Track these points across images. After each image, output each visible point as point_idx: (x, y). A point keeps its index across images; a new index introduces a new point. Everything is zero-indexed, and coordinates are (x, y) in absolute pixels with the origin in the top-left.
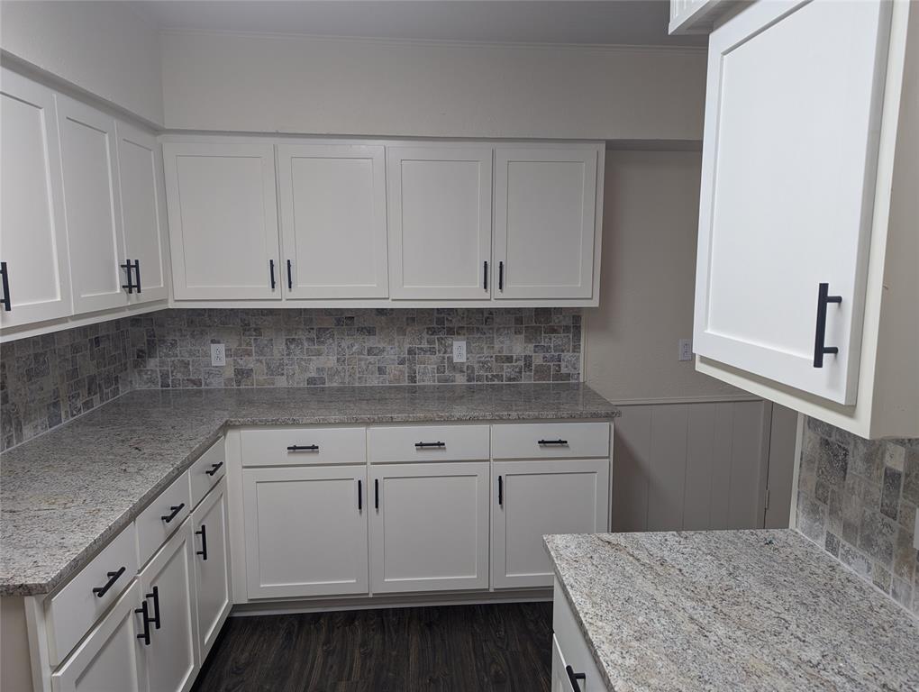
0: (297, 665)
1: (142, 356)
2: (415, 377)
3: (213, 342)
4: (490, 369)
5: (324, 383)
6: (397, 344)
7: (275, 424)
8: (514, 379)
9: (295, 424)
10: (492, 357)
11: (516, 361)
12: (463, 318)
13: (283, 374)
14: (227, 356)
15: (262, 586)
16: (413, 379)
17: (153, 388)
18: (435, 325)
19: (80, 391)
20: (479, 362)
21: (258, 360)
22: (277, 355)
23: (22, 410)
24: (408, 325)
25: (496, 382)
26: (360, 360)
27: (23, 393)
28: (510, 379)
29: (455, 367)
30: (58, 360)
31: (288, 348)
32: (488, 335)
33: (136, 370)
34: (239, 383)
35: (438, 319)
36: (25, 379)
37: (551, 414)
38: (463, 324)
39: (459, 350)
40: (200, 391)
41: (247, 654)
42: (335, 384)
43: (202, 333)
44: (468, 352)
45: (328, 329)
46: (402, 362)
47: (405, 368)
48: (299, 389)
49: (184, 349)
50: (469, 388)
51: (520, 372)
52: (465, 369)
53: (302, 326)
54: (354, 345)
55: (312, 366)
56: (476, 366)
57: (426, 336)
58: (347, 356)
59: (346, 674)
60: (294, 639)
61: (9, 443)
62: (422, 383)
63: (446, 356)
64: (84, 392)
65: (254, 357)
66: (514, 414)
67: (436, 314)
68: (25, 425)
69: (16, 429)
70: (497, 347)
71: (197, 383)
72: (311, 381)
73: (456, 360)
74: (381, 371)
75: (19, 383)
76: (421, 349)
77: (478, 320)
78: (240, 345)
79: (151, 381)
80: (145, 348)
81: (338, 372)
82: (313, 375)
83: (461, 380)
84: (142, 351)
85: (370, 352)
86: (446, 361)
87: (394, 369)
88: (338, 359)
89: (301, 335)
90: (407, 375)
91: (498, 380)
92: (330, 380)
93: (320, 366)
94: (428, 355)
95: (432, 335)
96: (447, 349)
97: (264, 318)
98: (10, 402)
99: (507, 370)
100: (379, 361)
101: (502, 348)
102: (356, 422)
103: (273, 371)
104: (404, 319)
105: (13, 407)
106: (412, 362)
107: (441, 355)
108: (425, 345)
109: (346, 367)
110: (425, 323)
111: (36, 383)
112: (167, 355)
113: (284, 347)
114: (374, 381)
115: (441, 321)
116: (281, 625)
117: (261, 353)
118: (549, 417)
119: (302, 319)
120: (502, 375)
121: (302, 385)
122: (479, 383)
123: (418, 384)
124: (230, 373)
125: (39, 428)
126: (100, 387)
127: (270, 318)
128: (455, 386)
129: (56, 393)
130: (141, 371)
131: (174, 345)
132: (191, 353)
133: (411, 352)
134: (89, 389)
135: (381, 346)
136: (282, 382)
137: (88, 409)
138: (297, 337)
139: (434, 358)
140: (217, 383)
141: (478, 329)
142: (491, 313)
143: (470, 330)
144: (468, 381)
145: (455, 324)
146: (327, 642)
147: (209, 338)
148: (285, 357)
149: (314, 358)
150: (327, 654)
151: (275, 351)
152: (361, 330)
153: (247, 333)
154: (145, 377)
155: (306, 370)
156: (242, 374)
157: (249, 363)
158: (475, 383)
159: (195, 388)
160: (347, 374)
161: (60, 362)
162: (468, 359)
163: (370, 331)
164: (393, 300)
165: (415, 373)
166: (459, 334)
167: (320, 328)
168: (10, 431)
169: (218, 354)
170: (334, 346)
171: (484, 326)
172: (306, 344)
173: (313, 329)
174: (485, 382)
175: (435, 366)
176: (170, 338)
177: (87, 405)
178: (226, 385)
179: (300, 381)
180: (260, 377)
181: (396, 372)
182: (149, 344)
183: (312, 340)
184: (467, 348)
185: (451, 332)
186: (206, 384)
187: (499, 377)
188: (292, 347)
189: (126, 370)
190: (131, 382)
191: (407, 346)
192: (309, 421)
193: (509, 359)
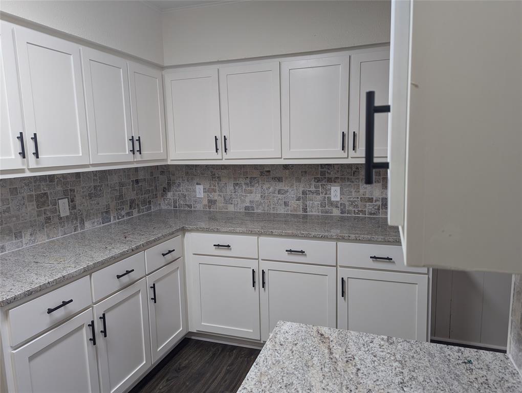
0: (208, 375)
1: (165, 190)
2: (307, 209)
3: (197, 184)
4: (356, 206)
5: (253, 210)
6: (295, 188)
7: (208, 230)
8: (374, 214)
9: (218, 231)
10: (358, 198)
11: (376, 201)
12: (338, 171)
13: (232, 204)
14: (204, 192)
15: (202, 324)
16: (305, 210)
17: (170, 208)
18: (319, 176)
19: (124, 207)
20: (349, 201)
21: (219, 195)
22: (229, 193)
23: (85, 214)
24: (302, 175)
25: (361, 215)
26: (274, 197)
27: (86, 205)
28: (371, 214)
29: (331, 204)
30: (110, 190)
31: (235, 189)
32: (355, 183)
33: (162, 199)
34: (210, 207)
35: (321, 172)
36: (88, 198)
37: (380, 238)
38: (338, 175)
39: (335, 192)
40: (191, 211)
41: (187, 361)
42: (259, 211)
43: (192, 179)
44: (341, 194)
45: (256, 178)
46: (298, 199)
47: (300, 203)
48: (240, 213)
49: (184, 188)
50: (342, 218)
51: (379, 209)
52: (339, 205)
53: (242, 176)
54: (271, 188)
55: (247, 200)
56: (347, 204)
57: (313, 183)
58: (266, 195)
59: (231, 387)
60: (215, 358)
61: (75, 230)
62: (311, 213)
63: (327, 196)
64: (127, 207)
65: (217, 193)
66: (353, 236)
67: (320, 169)
68: (86, 221)
69: (80, 223)
70: (362, 191)
71: (190, 206)
72: (247, 208)
73: (333, 199)
74: (286, 204)
75: (84, 200)
76: (310, 191)
77: (348, 173)
78: (210, 186)
79: (169, 204)
80: (166, 186)
81: (261, 203)
82: (248, 204)
83: (336, 212)
84: (164, 188)
85: (279, 192)
86: (326, 199)
87: (293, 203)
88: (261, 196)
89: (242, 181)
90: (301, 207)
91: (362, 214)
92: (257, 208)
93: (252, 200)
94: (315, 195)
95: (317, 182)
96: (327, 192)
97: (222, 171)
98: (77, 209)
99: (369, 207)
100: (284, 198)
101: (365, 192)
102: (251, 233)
103: (228, 201)
104: (300, 172)
105: (79, 212)
106: (305, 199)
107: (323, 195)
108: (313, 189)
109: (266, 201)
110: (313, 175)
111: (94, 200)
112: (176, 191)
113: (232, 188)
114: (282, 210)
115: (323, 173)
116: (212, 349)
117: (221, 191)
118: (379, 240)
119: (242, 172)
120: (365, 211)
121: (242, 210)
122: (349, 215)
123: (308, 213)
124: (205, 202)
125: (96, 224)
126: (138, 205)
127: (225, 171)
128: (332, 216)
129: (108, 207)
130: (164, 199)
131: (179, 185)
132: (187, 190)
133: (304, 193)
134: (130, 206)
135: (286, 188)
136: (231, 208)
137: (129, 216)
138: (239, 182)
139: (319, 197)
140: (199, 207)
141: (348, 179)
142: (357, 168)
143: (343, 179)
144: (341, 213)
145: (333, 175)
146: (232, 364)
147: (195, 182)
148: (233, 194)
149: (248, 195)
150: (228, 372)
151: (228, 190)
152: (274, 179)
153: (214, 180)
154: (166, 202)
155: (243, 201)
156: (212, 202)
157: (215, 196)
158: (346, 215)
159: (189, 209)
160: (266, 205)
161: (111, 191)
162: (341, 199)
163: (280, 180)
164: (284, 159)
165: (306, 206)
166: (335, 182)
167: (252, 177)
168: (76, 223)
169: (200, 191)
170: (259, 188)
171: (352, 177)
172: (244, 186)
173: (247, 177)
174: (353, 215)
175: (320, 203)
176: (177, 182)
177: (128, 214)
178: (204, 208)
179: (240, 208)
180: (220, 204)
181: (295, 205)
182: (168, 184)
183: (246, 184)
184: (341, 190)
185: (330, 180)
186: (194, 207)
187: (363, 212)
188: (237, 188)
189: (157, 197)
190: (160, 204)
191: (301, 189)
192: (226, 230)
193: (371, 200)
